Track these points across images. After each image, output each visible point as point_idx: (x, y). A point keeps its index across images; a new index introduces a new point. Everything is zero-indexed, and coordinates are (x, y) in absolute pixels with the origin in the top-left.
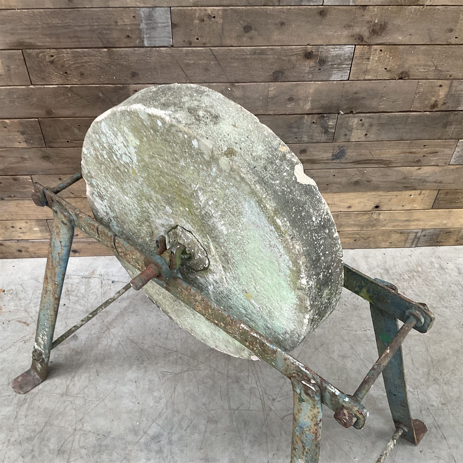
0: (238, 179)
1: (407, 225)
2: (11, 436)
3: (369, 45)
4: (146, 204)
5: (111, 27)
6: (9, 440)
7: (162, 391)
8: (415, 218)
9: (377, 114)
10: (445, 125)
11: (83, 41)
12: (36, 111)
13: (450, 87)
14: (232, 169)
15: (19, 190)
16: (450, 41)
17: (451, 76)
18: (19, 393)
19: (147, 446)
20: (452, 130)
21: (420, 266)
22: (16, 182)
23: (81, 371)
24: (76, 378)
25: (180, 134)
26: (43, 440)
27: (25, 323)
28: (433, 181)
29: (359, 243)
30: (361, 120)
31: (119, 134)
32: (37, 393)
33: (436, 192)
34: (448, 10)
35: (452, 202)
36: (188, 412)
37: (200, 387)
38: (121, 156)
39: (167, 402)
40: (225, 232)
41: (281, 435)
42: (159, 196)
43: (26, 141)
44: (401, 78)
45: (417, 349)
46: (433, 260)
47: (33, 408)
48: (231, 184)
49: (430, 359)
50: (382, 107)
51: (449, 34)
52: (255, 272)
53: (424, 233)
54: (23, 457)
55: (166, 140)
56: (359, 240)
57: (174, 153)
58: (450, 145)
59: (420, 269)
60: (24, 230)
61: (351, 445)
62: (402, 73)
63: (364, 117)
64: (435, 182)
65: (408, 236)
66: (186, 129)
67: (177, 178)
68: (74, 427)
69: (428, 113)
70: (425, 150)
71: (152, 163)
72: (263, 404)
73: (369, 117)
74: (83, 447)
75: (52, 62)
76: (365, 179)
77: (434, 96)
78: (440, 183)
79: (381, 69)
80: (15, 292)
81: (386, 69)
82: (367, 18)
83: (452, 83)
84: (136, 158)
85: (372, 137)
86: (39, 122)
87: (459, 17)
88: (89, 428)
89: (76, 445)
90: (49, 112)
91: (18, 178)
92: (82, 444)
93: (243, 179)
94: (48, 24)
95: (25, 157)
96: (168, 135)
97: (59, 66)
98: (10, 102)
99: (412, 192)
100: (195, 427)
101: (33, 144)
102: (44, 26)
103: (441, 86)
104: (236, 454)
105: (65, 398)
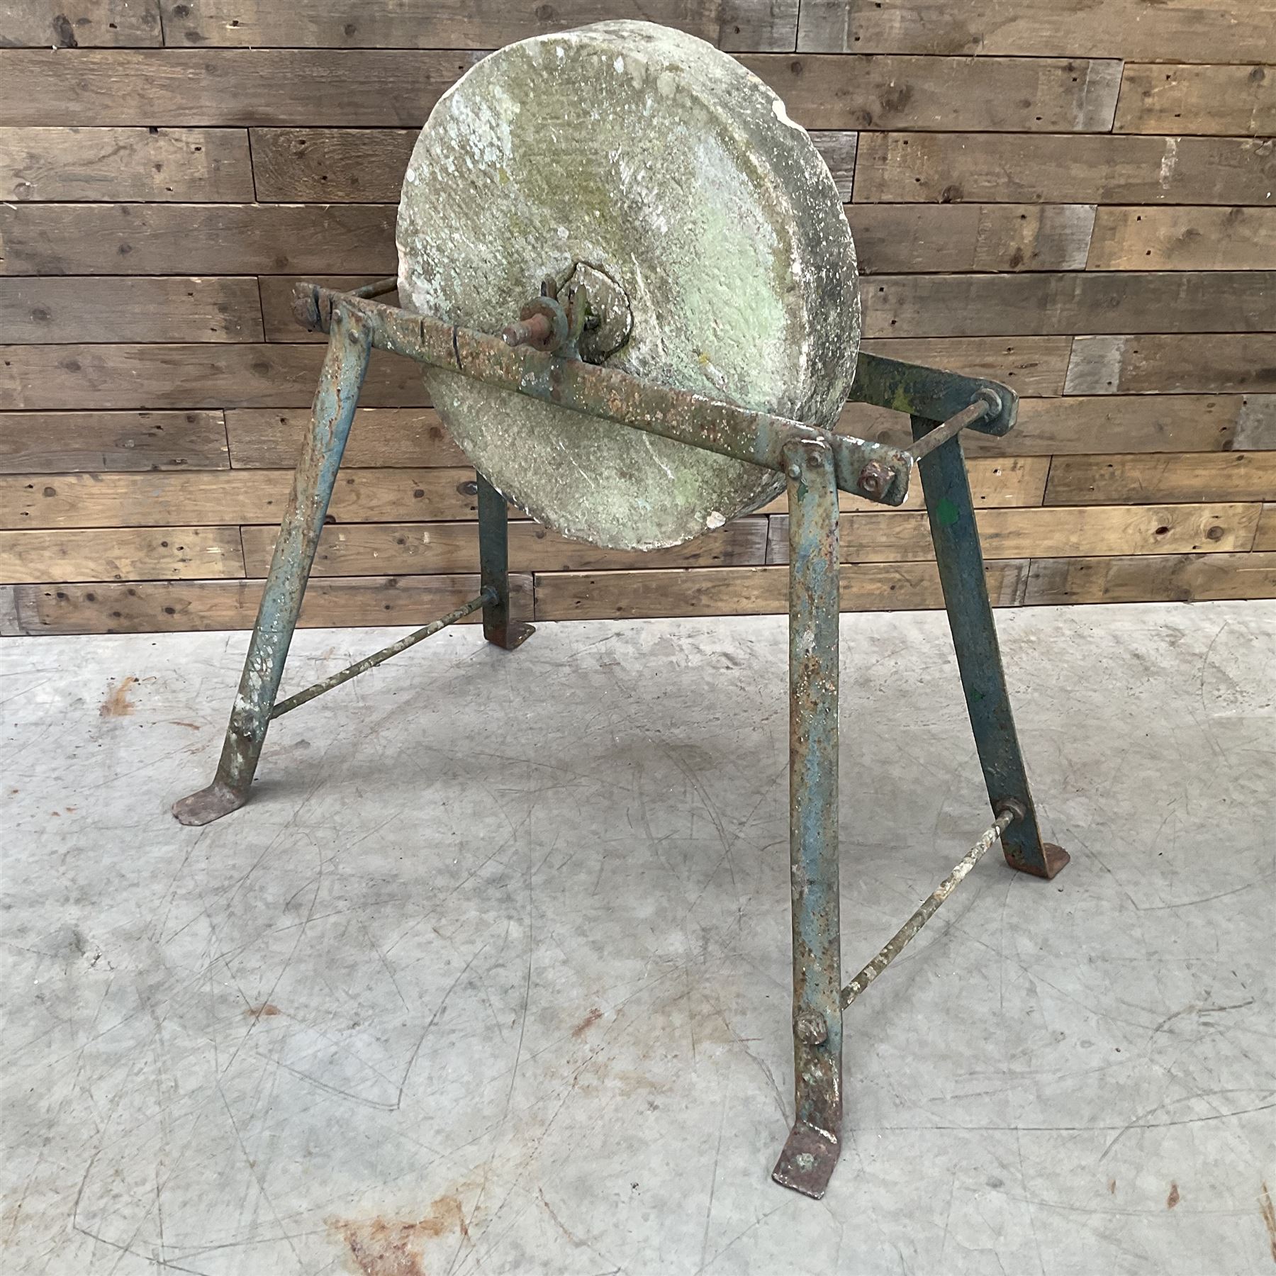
0: (689, 104)
1: (997, 548)
2: (178, 887)
3: (883, 131)
4: (519, 243)
5: (417, 86)
6: (175, 893)
7: (503, 816)
8: (1012, 529)
9: (910, 277)
10: (1044, 302)
11: (365, 114)
12: (257, 259)
13: (1041, 218)
14: (679, 89)
15: (197, 447)
16: (1028, 124)
17: (1039, 196)
18: (190, 824)
19: (478, 892)
20: (1057, 313)
21: (1033, 634)
22: (192, 425)
23: (322, 791)
24: (313, 801)
25: (595, 58)
26: (251, 889)
27: (190, 725)
28: (1037, 432)
29: (901, 594)
30: (882, 289)
31: (484, 107)
32: (230, 825)
33: (1045, 463)
34: (1016, 66)
35: (1081, 490)
36: (561, 844)
37: (583, 809)
38: (482, 152)
39: (515, 831)
40: (664, 230)
41: (762, 871)
42: (547, 211)
43: (226, 328)
44: (947, 201)
45: (1036, 748)
46: (1061, 625)
47: (224, 846)
48: (677, 119)
49: (1065, 762)
50: (919, 262)
51: (1025, 112)
52: (716, 293)
53: (1034, 568)
54: (209, 916)
55: (568, 81)
56: (901, 587)
57: (581, 100)
58: (1058, 348)
59: (1033, 638)
60: (188, 553)
61: (910, 883)
62: (949, 190)
63: (887, 282)
64: (1041, 437)
65: (1003, 577)
66: (605, 46)
67: (582, 152)
68: (318, 869)
69: (1005, 275)
70: (1011, 358)
71: (539, 142)
72: (721, 830)
73: (896, 283)
74: (339, 898)
75: (301, 155)
76: (899, 427)
77: (1013, 238)
78: (1052, 438)
79: (909, 180)
80: (160, 682)
81: (918, 180)
82: (875, 77)
83: (1043, 211)
84: (510, 145)
85: (905, 328)
86: (259, 283)
87: (1038, 79)
88: (348, 870)
89: (324, 894)
90: (281, 262)
91: (197, 415)
92: (336, 894)
93: (695, 100)
94: (304, 77)
95: (219, 364)
96: (573, 69)
97: (313, 164)
98: (210, 237)
99: (999, 463)
100: (579, 865)
101: (239, 333)
102: (296, 80)
103: (1023, 217)
104: (669, 900)
105: (291, 830)
